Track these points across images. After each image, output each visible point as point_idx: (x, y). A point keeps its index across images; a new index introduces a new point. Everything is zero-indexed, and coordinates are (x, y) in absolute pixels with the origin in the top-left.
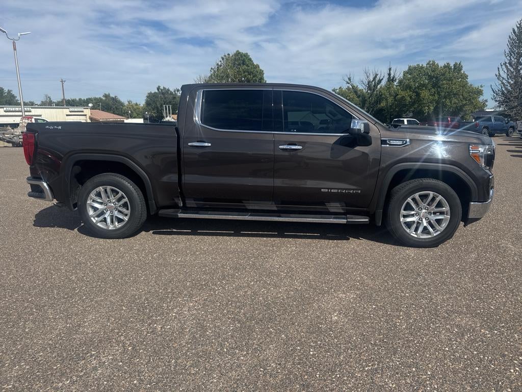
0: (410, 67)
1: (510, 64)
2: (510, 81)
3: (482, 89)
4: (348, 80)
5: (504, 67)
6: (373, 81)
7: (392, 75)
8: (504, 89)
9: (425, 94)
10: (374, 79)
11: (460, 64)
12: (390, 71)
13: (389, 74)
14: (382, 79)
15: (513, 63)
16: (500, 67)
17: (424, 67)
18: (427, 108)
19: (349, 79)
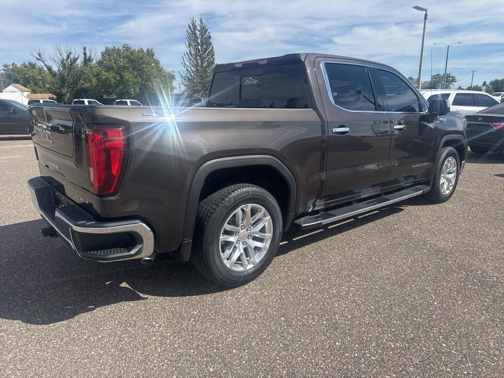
0: (106, 48)
1: (191, 54)
2: (192, 69)
3: (174, 74)
4: (37, 56)
5: (187, 56)
6: (67, 59)
7: (88, 55)
8: (189, 75)
9: (127, 75)
10: (68, 56)
11: (152, 50)
12: (85, 50)
13: (85, 54)
14: (78, 58)
15: (193, 53)
16: (184, 56)
17: (120, 50)
18: (133, 89)
19: (39, 55)
